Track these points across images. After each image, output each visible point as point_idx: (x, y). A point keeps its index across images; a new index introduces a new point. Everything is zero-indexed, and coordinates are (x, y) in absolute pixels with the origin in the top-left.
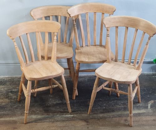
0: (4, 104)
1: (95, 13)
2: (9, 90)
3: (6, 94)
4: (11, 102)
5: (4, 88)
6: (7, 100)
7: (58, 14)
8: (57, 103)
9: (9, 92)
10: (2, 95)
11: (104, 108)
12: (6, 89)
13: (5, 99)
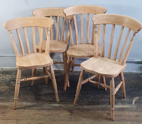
0: (3, 90)
1: (88, 14)
2: (12, 78)
3: (8, 82)
4: (10, 89)
5: (9, 76)
6: (7, 87)
7: (57, 15)
8: (49, 92)
9: (12, 81)
10: (5, 82)
11: (91, 100)
12: (10, 78)
13: (6, 86)
